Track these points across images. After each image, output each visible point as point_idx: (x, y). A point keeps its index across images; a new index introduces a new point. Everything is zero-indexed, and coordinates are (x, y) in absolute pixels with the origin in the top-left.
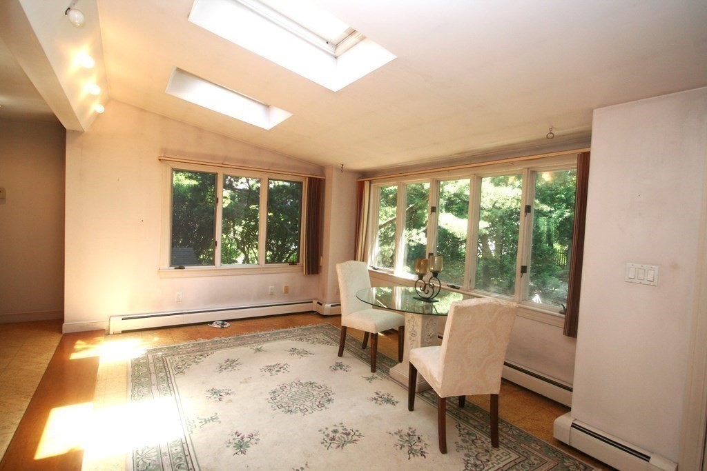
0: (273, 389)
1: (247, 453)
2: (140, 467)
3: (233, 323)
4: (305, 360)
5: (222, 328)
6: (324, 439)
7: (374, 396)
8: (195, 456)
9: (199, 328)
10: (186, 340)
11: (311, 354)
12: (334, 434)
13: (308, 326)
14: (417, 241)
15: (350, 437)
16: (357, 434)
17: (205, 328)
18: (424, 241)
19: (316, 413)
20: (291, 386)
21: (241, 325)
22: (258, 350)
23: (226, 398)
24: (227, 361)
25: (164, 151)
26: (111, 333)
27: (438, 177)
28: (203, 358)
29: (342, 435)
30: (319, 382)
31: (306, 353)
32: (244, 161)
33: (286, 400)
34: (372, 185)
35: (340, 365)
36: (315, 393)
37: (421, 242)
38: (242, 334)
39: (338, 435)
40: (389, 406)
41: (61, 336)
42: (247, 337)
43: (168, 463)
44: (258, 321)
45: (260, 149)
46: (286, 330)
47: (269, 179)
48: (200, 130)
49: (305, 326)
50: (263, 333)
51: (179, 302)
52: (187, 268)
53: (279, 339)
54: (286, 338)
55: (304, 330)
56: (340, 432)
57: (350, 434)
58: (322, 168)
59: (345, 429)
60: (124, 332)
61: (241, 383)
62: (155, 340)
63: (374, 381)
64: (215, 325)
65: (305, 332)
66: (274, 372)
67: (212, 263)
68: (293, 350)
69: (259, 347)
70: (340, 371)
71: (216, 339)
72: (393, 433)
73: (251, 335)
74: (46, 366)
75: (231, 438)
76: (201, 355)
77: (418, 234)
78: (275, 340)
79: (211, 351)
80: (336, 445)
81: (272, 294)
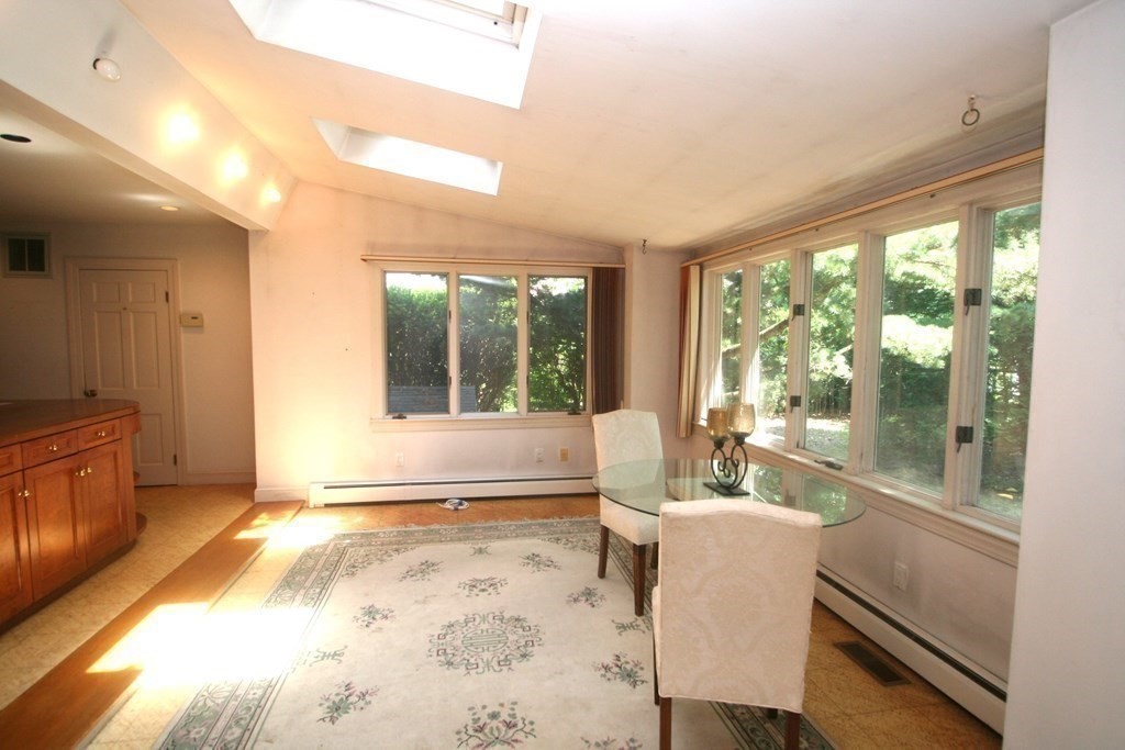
0: (453, 620)
1: (337, 722)
2: (196, 710)
3: (475, 504)
4: (541, 576)
5: (456, 509)
6: (466, 727)
7: (609, 661)
8: (269, 711)
9: (425, 507)
10: (393, 525)
11: (555, 567)
12: (488, 721)
13: (585, 518)
14: (828, 372)
15: (511, 732)
16: (527, 729)
17: (432, 508)
18: (844, 371)
19: (489, 675)
20: (484, 619)
21: (487, 508)
22: (480, 551)
23: (379, 623)
24: (423, 564)
25: (372, 246)
26: (311, 505)
27: (806, 245)
28: (395, 555)
29: (500, 725)
30: (532, 619)
31: (550, 563)
32: (489, 251)
33: (458, 643)
34: (706, 272)
35: (589, 594)
36: (512, 638)
37: (838, 374)
38: (474, 522)
39: (495, 723)
40: (624, 686)
41: (251, 505)
42: (478, 528)
43: (230, 712)
44: (513, 504)
45: (512, 228)
46: (545, 521)
47: (530, 276)
48: (419, 209)
49: (581, 516)
50: (508, 523)
51: (400, 467)
52: (410, 417)
53: (524, 535)
54: (534, 535)
55: (572, 524)
56: (501, 719)
57: (515, 725)
58: (620, 250)
59: (514, 716)
60: (327, 506)
61: (416, 602)
62: (356, 521)
63: (630, 632)
64: (447, 505)
65: (575, 529)
66: (476, 591)
67: (446, 410)
68: (533, 559)
69: (484, 546)
70: (583, 605)
71: (435, 527)
72: (593, 742)
73: (487, 525)
74: (202, 544)
75: (336, 690)
76: (397, 550)
77: (830, 358)
78: (517, 536)
79: (413, 546)
80: (478, 742)
81: (540, 461)
